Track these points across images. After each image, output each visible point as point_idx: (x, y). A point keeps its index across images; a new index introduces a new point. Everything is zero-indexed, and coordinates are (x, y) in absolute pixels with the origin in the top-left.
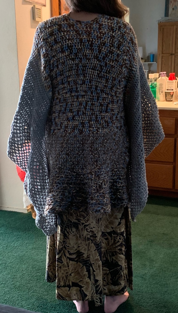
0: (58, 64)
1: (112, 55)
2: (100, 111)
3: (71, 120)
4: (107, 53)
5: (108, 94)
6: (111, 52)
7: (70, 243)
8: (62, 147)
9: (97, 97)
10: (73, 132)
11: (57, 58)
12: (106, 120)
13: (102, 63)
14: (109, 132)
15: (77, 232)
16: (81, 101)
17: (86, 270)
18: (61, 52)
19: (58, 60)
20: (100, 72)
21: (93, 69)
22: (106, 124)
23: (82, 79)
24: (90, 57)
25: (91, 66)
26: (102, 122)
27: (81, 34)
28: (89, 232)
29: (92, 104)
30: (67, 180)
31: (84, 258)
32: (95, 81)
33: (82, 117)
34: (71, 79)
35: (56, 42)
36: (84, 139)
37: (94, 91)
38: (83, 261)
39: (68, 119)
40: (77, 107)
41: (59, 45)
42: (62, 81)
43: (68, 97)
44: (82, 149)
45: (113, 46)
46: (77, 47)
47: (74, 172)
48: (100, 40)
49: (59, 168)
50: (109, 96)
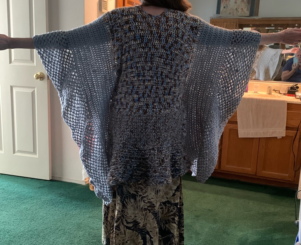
0: (129, 50)
1: (176, 44)
2: (163, 94)
3: (137, 101)
4: (173, 43)
5: (171, 79)
6: (176, 42)
7: (127, 213)
8: (127, 125)
9: (162, 81)
10: (138, 112)
11: (129, 45)
12: (168, 102)
13: (168, 52)
14: (170, 112)
15: (135, 203)
16: (147, 85)
17: (141, 238)
18: (133, 40)
19: (130, 46)
20: (166, 60)
21: (160, 57)
22: (168, 105)
23: (149, 66)
24: (158, 47)
25: (158, 55)
26: (164, 104)
27: (152, 26)
28: (147, 203)
29: (157, 88)
30: (130, 155)
31: (140, 227)
32: (161, 68)
33: (147, 99)
34: (139, 65)
35: (130, 30)
36: (147, 118)
37: (160, 76)
38: (138, 230)
39: (134, 100)
40: (143, 90)
41: (133, 33)
42: (131, 66)
43: (136, 81)
44: (145, 128)
45: (178, 37)
46: (147, 37)
47: (137, 148)
48: (167, 32)
49: (123, 144)
50: (173, 81)
